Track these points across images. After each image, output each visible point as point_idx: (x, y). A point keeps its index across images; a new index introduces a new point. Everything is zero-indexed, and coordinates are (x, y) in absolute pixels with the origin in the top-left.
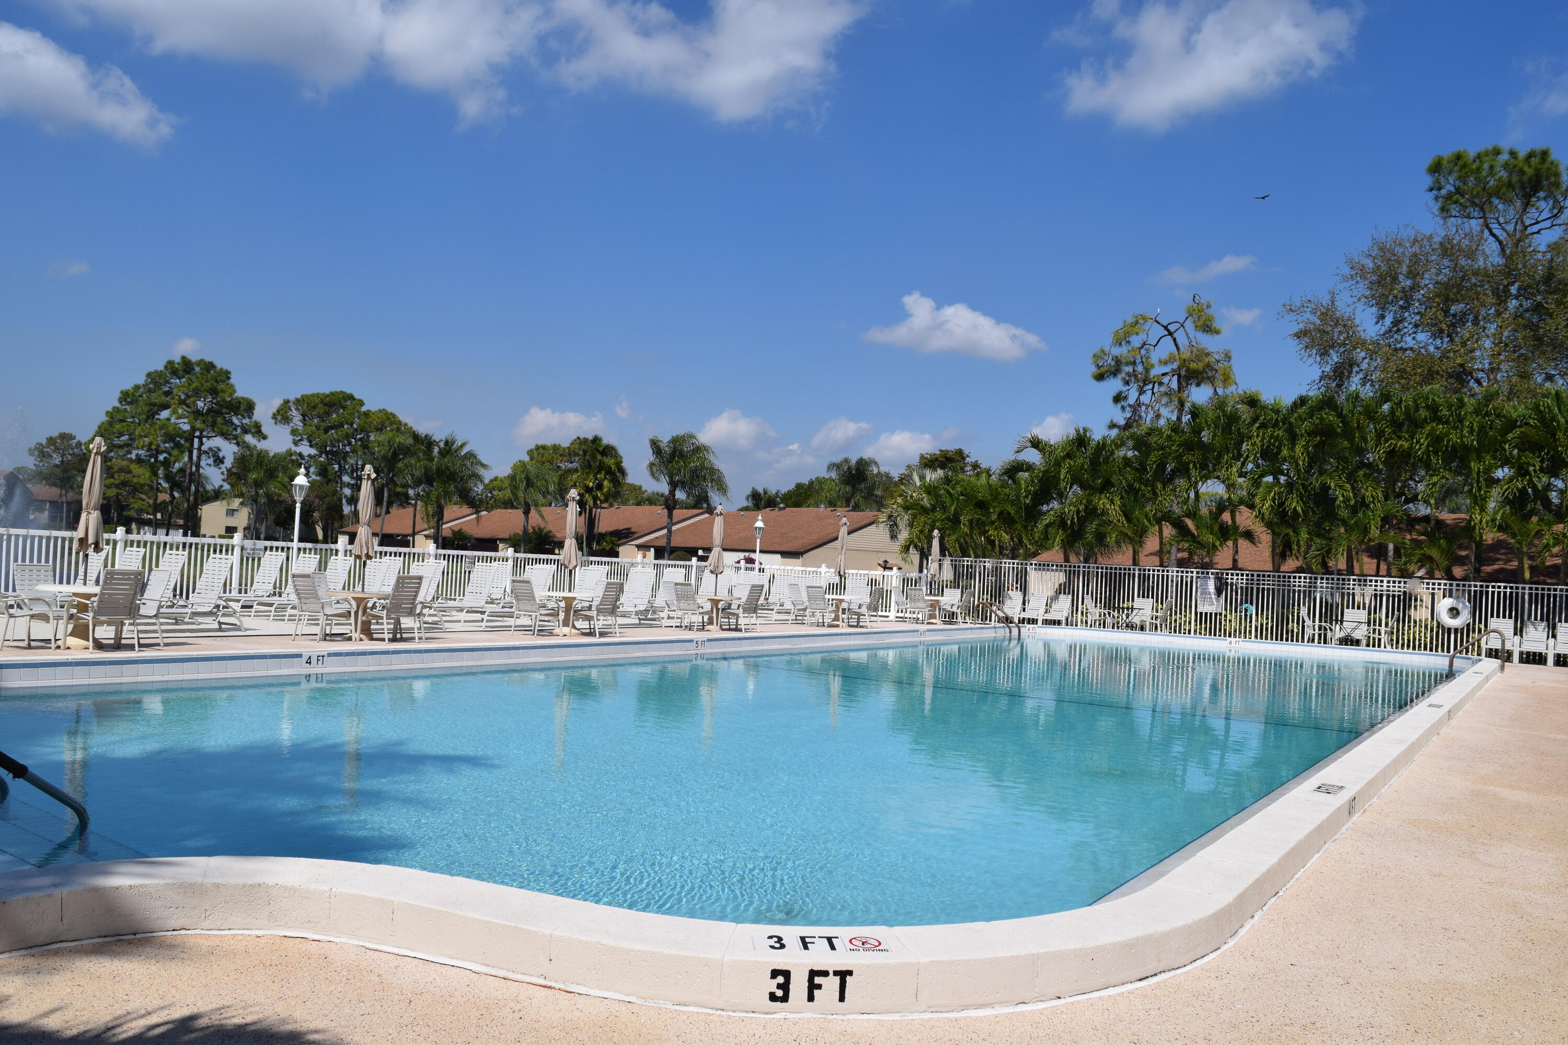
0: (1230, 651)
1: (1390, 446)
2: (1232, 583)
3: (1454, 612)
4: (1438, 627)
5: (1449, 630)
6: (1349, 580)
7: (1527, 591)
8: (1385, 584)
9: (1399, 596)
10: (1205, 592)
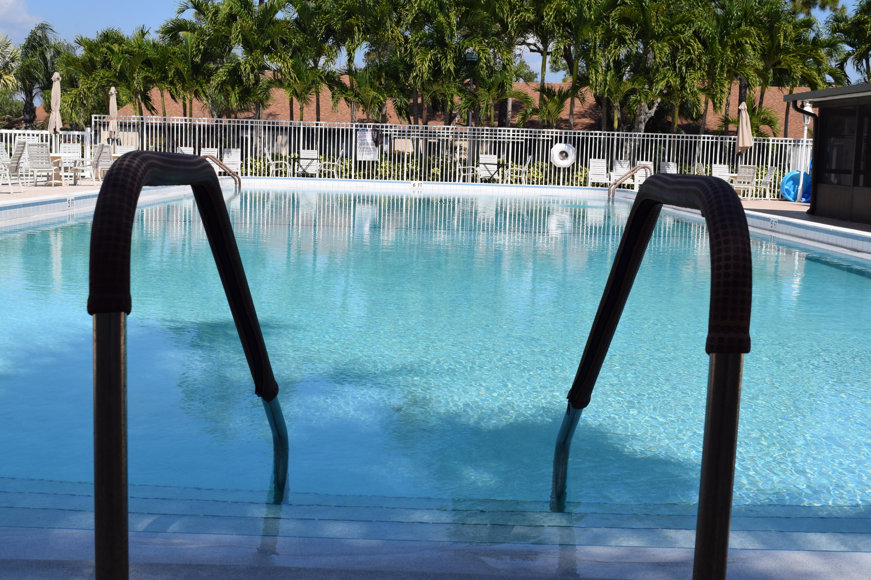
0: (414, 192)
1: (520, 18)
2: (386, 135)
3: (564, 154)
4: (551, 166)
5: (559, 168)
6: (483, 130)
7: (616, 137)
8: (511, 133)
9: (522, 143)
10: (363, 143)
